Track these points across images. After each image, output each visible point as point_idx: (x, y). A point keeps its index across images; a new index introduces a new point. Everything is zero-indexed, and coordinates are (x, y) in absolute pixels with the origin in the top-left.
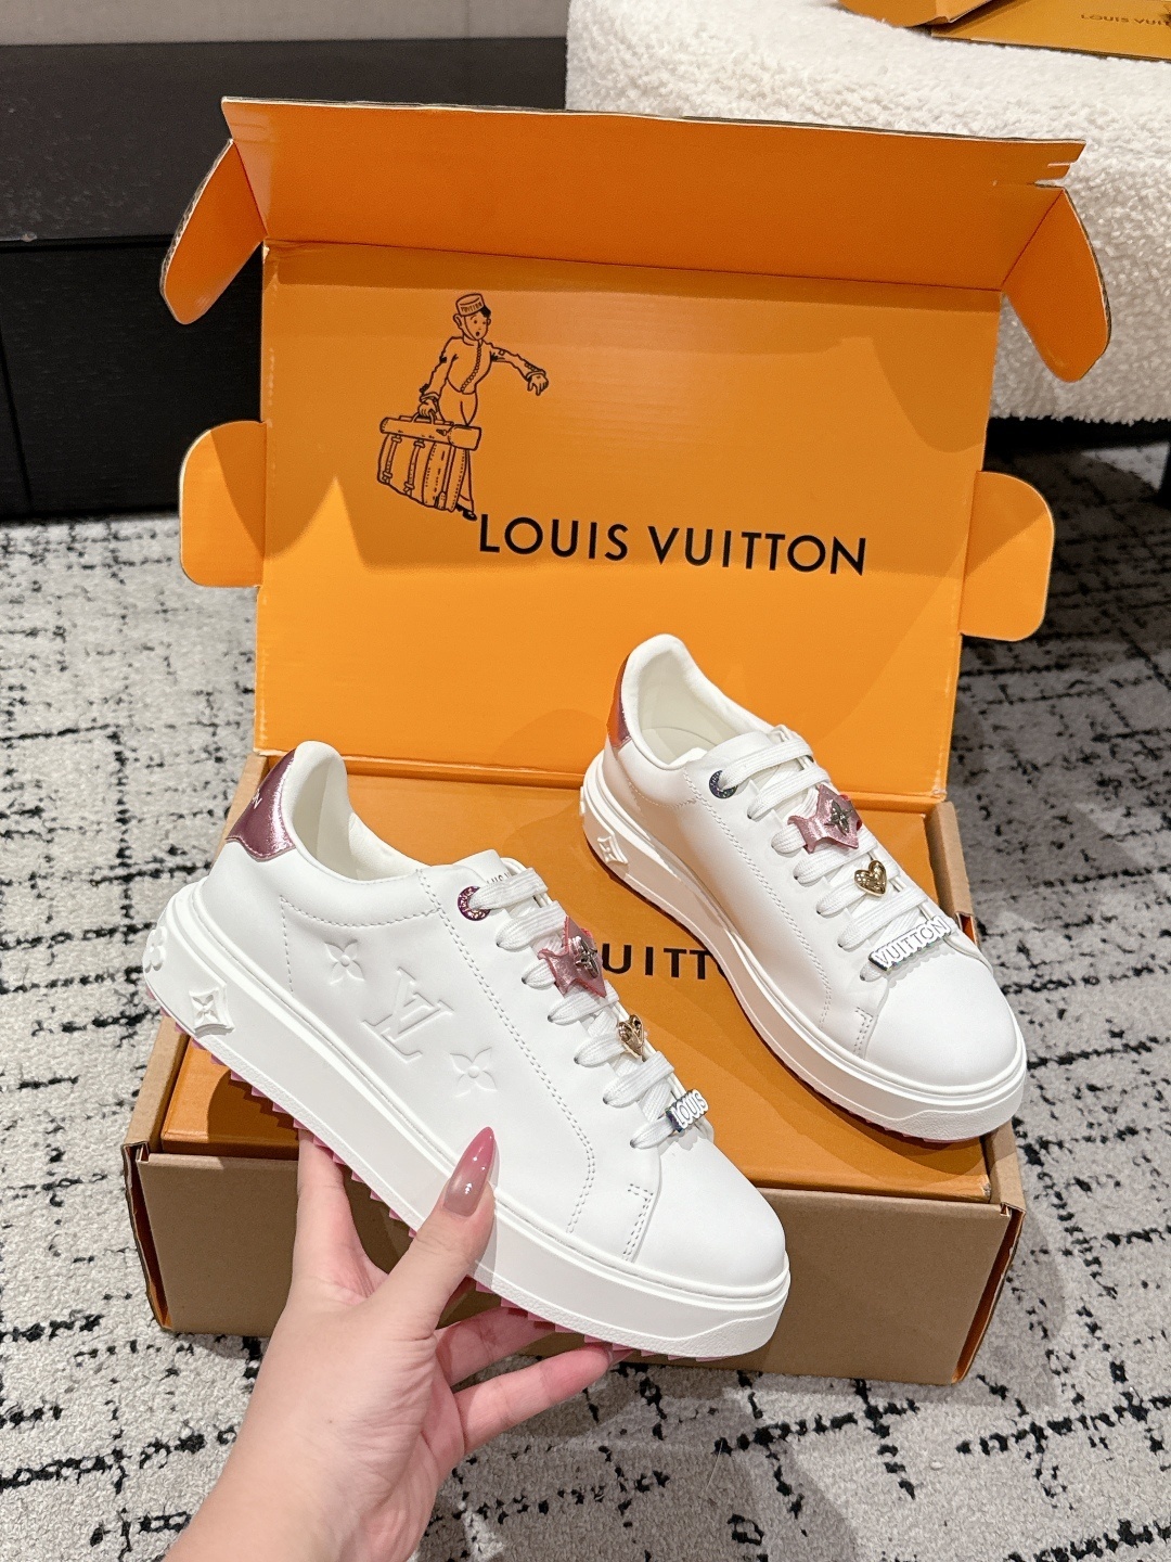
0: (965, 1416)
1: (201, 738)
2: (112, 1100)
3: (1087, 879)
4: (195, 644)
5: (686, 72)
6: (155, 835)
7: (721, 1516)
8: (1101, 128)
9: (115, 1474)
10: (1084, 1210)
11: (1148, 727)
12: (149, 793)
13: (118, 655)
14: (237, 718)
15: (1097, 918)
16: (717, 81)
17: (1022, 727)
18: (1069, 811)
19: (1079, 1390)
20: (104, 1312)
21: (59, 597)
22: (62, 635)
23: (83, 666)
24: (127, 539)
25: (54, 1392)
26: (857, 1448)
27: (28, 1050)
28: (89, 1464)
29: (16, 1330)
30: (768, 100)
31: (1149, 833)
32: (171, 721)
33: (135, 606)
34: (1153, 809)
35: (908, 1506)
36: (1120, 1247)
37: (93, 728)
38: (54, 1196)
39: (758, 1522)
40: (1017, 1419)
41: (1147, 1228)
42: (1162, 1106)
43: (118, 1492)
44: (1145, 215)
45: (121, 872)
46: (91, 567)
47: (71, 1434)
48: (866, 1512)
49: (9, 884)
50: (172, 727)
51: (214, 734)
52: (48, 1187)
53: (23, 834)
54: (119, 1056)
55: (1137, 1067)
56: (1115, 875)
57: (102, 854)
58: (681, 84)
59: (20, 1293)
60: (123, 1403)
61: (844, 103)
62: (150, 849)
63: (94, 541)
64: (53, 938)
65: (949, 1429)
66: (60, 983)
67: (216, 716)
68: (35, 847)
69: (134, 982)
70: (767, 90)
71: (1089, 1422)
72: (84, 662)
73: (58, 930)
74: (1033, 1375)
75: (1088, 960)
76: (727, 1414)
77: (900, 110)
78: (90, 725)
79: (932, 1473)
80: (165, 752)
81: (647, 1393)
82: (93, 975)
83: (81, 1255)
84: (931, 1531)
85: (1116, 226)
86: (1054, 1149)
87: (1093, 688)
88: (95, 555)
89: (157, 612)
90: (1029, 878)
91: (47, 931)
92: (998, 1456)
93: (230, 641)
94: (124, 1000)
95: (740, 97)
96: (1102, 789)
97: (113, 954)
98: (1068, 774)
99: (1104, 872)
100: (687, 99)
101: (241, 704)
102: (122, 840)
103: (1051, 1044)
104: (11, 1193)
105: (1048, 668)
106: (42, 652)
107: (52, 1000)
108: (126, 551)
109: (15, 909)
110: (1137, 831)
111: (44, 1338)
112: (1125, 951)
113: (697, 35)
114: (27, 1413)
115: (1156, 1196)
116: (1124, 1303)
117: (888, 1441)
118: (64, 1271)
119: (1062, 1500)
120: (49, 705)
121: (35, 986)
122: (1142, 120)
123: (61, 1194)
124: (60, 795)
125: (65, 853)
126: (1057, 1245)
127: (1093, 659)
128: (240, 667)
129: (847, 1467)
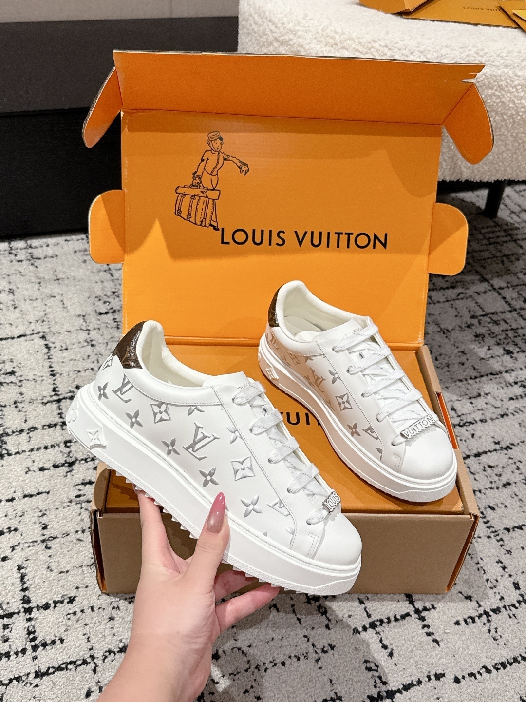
0: (456, 609)
1: (83, 336)
2: (67, 500)
3: (476, 378)
4: (74, 294)
5: (301, 34)
6: (69, 380)
7: (360, 661)
8: (481, 56)
9: (92, 666)
10: (493, 518)
11: (492, 311)
12: (63, 362)
13: (40, 300)
14: (98, 326)
15: (482, 394)
16: (316, 38)
17: (440, 314)
18: (464, 349)
19: (501, 595)
20: (77, 595)
21: (9, 275)
22: (12, 292)
23: (25, 306)
24: (36, 247)
25: (60, 632)
26: (413, 626)
27: (25, 480)
28: (80, 662)
29: (38, 606)
30: (339, 46)
31: (499, 356)
32: (69, 329)
33: (44, 278)
34: (499, 346)
35: (437, 649)
36: (510, 533)
37: (33, 334)
38: (47, 545)
39: (375, 662)
40: (478, 609)
41: (520, 524)
42: (520, 472)
43: (95, 674)
44: (501, 93)
45: (55, 398)
46: (21, 261)
47: (70, 650)
48: (420, 654)
49: (5, 406)
50: (69, 332)
51: (89, 334)
52: (43, 541)
53: (8, 383)
54: (67, 480)
55: (507, 456)
56: (487, 375)
57: (46, 390)
58: (299, 40)
59: (37, 589)
60: (92, 634)
61: (372, 47)
62: (67, 387)
63: (21, 249)
64: (29, 429)
65: (450, 615)
66: (35, 450)
67: (89, 326)
68: (14, 389)
69: (69, 447)
70: (338, 42)
71: (507, 607)
72: (24, 304)
73: (31, 426)
74: (482, 590)
75: (481, 412)
76: (356, 616)
77: (396, 50)
78: (31, 333)
79: (445, 635)
80: (68, 343)
81: (321, 611)
82: (49, 445)
83: (63, 570)
84: (448, 659)
85: (489, 98)
86: (478, 493)
87: (467, 295)
88: (22, 255)
89: (55, 280)
90: (452, 379)
91: (26, 426)
92: (471, 625)
93: (90, 292)
94: (66, 455)
95: (326, 45)
96: (477, 339)
97: (57, 435)
98: (461, 332)
99: (483, 374)
100: (302, 46)
101: (99, 320)
102: (54, 384)
103: (471, 449)
104: (27, 545)
105: (447, 288)
106: (4, 300)
107: (33, 457)
108: (36, 253)
109: (9, 417)
110: (494, 356)
111: (51, 608)
112: (496, 407)
113: (304, 18)
114: (49, 642)
115: (522, 510)
116: (515, 556)
117: (425, 623)
118: (56, 578)
119: (501, 642)
120: (11, 324)
121: (23, 451)
122: (498, 52)
123: (49, 544)
124: (23, 365)
125: (28, 391)
126: (484, 534)
127: (466, 283)
128: (96, 303)
129: (410, 635)
